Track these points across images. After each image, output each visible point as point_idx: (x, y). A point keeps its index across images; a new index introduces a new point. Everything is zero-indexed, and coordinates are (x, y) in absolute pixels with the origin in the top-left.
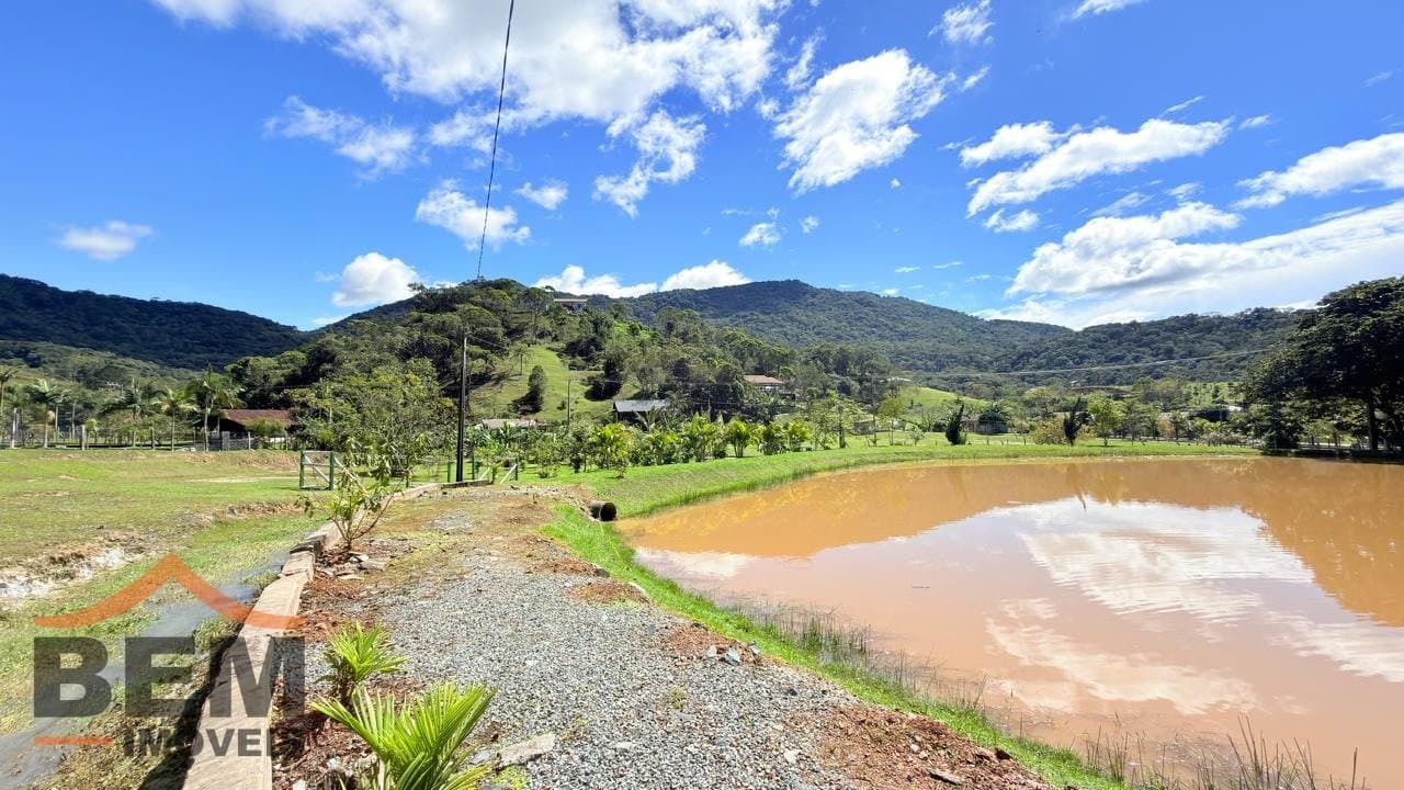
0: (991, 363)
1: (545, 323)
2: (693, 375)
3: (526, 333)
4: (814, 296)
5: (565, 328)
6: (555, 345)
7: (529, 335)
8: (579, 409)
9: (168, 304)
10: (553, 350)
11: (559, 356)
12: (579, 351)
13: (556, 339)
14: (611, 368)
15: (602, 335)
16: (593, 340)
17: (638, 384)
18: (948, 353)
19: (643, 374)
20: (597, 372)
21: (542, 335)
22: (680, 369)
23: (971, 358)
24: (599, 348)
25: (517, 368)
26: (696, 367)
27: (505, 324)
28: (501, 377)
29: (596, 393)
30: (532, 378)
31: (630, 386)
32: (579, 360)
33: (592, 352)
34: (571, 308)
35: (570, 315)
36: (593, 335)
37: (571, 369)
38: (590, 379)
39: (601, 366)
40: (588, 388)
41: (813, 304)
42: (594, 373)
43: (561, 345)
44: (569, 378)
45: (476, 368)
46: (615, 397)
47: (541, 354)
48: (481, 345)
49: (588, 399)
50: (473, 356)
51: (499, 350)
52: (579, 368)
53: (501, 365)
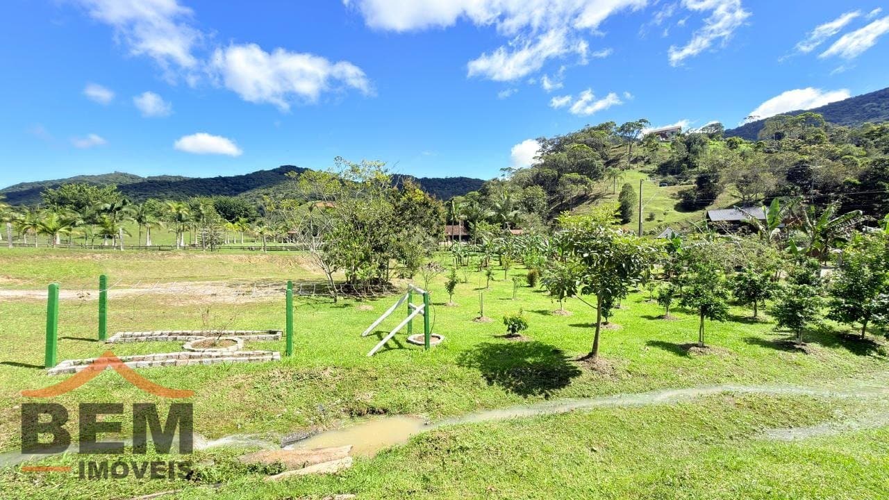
1: (639, 151)
2: (816, 178)
3: (621, 161)
5: (658, 153)
6: (647, 168)
7: (624, 162)
8: (667, 219)
9: (451, 179)
10: (645, 172)
11: (650, 176)
12: (668, 171)
13: (648, 162)
14: (702, 181)
15: (695, 152)
16: (686, 159)
17: (736, 193)
19: (743, 184)
20: (690, 185)
21: (635, 161)
22: (798, 175)
24: (692, 165)
25: (611, 189)
26: (820, 168)
27: (603, 156)
28: (597, 197)
29: (687, 205)
30: (622, 194)
31: (728, 193)
32: (670, 178)
33: (684, 169)
34: (664, 136)
35: (663, 141)
36: (686, 154)
37: (661, 186)
38: (681, 193)
39: (694, 181)
40: (679, 201)
42: (684, 188)
43: (654, 167)
44: (659, 194)
45: (578, 190)
46: (707, 208)
47: (633, 177)
48: (581, 173)
49: (678, 211)
50: (574, 182)
51: (595, 175)
52: (670, 184)
53: (597, 187)
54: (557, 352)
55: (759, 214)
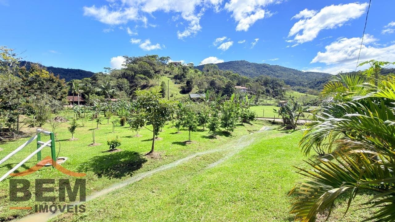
0: (307, 85)
1: (167, 69)
2: (217, 85)
3: (161, 72)
4: (249, 65)
5: (174, 71)
6: (170, 76)
7: (162, 72)
8: (177, 97)
10: (169, 78)
11: (171, 79)
12: (178, 78)
13: (170, 74)
14: (188, 83)
15: (186, 72)
16: (183, 75)
17: (198, 88)
18: (293, 82)
19: (199, 85)
20: (184, 84)
21: (166, 73)
22: (212, 83)
23: (300, 83)
24: (185, 77)
25: (157, 83)
26: (218, 83)
27: (154, 69)
28: (152, 86)
29: (183, 92)
30: (162, 85)
31: (195, 89)
32: (178, 81)
33: (182, 78)
34: (176, 64)
35: (175, 67)
36: (183, 72)
37: (175, 84)
38: (182, 87)
39: (185, 83)
40: (181, 90)
41: (249, 67)
42: (183, 85)
43: (172, 76)
44: (175, 86)
45: (143, 82)
46: (190, 93)
47: (165, 79)
48: (144, 75)
49: (181, 93)
50: (142, 78)
51: (151, 77)
52: (178, 83)
53: (151, 82)
54: (136, 153)
55: (204, 96)
